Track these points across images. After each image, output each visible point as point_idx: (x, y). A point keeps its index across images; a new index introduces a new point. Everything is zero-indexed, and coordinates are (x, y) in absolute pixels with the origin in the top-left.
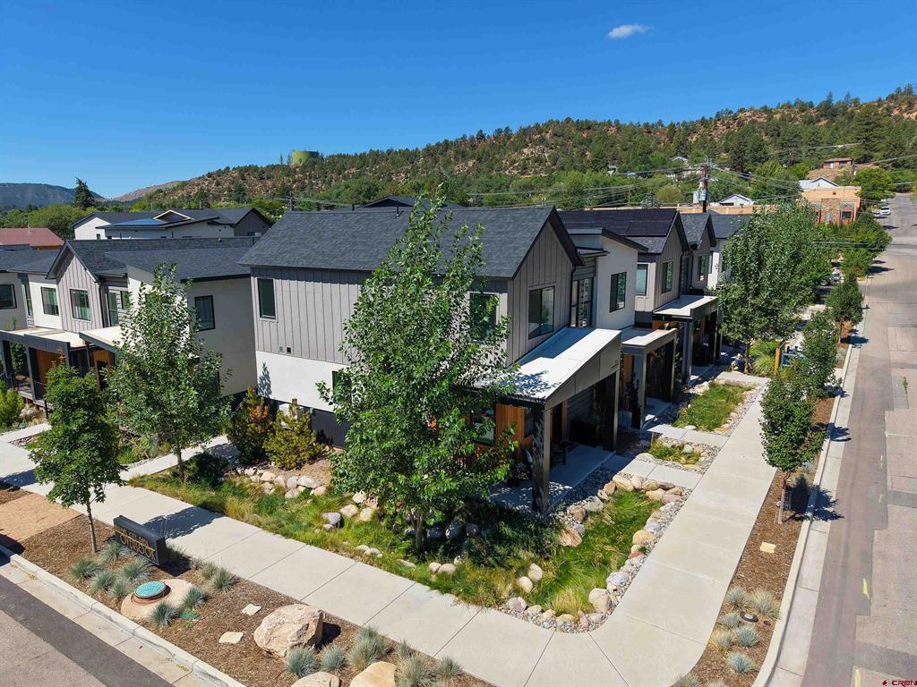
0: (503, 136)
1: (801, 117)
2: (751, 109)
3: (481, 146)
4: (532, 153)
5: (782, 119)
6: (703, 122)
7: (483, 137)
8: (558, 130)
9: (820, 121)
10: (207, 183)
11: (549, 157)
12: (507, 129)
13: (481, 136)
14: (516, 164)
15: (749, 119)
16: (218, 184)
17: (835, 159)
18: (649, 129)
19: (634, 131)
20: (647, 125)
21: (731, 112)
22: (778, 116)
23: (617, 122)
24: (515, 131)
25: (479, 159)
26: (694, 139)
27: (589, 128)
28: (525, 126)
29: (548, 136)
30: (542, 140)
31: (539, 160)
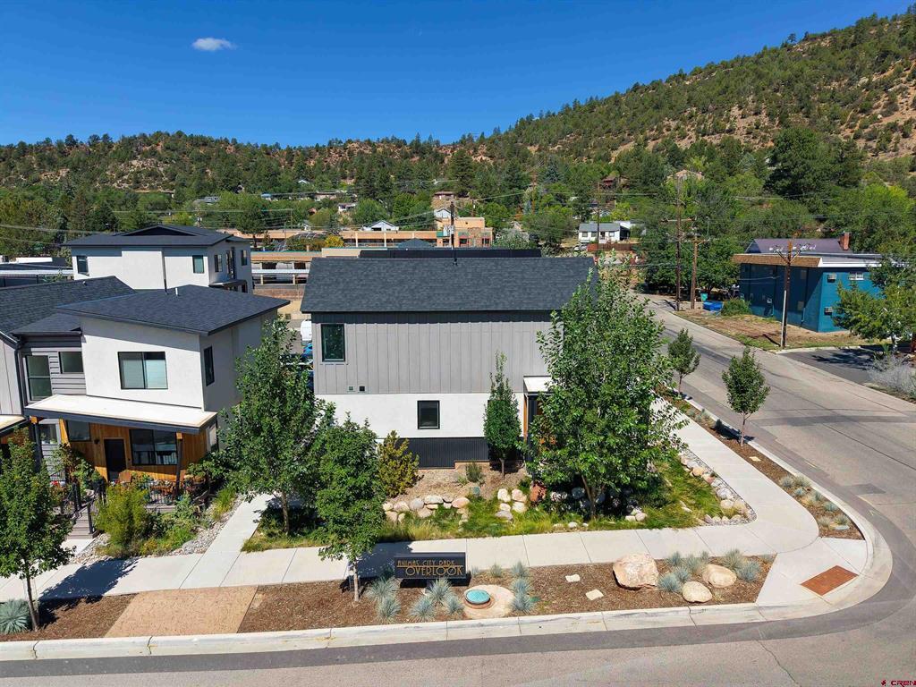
0: (101, 147)
1: (399, 152)
2: (358, 141)
3: (74, 154)
4: (143, 166)
5: (384, 152)
6: (318, 148)
7: (75, 142)
8: (171, 144)
9: (413, 157)
11: (166, 171)
12: (106, 137)
13: (72, 142)
14: (126, 177)
15: (358, 150)
17: (442, 192)
18: (268, 151)
19: (253, 151)
20: (264, 147)
21: (340, 142)
22: (380, 149)
23: (235, 141)
24: (116, 139)
25: (75, 169)
27: (205, 144)
28: (128, 135)
29: (159, 149)
30: (153, 153)
31: (153, 174)
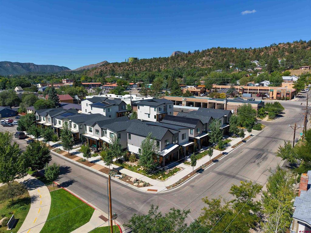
0: (197, 52)
1: (301, 46)
2: (283, 43)
3: (189, 56)
4: (206, 59)
5: (294, 47)
6: (266, 48)
7: (190, 53)
8: (215, 51)
9: (308, 48)
10: (103, 68)
11: (212, 60)
12: (198, 51)
13: (189, 53)
14: (200, 63)
15: (282, 47)
16: (106, 68)
17: (304, 67)
18: (246, 50)
19: (241, 51)
21: (276, 44)
22: (292, 46)
23: (236, 48)
24: (201, 51)
25: (188, 61)
26: (262, 54)
27: (226, 50)
28: (204, 50)
29: (211, 53)
30: (209, 55)
31: (208, 62)
